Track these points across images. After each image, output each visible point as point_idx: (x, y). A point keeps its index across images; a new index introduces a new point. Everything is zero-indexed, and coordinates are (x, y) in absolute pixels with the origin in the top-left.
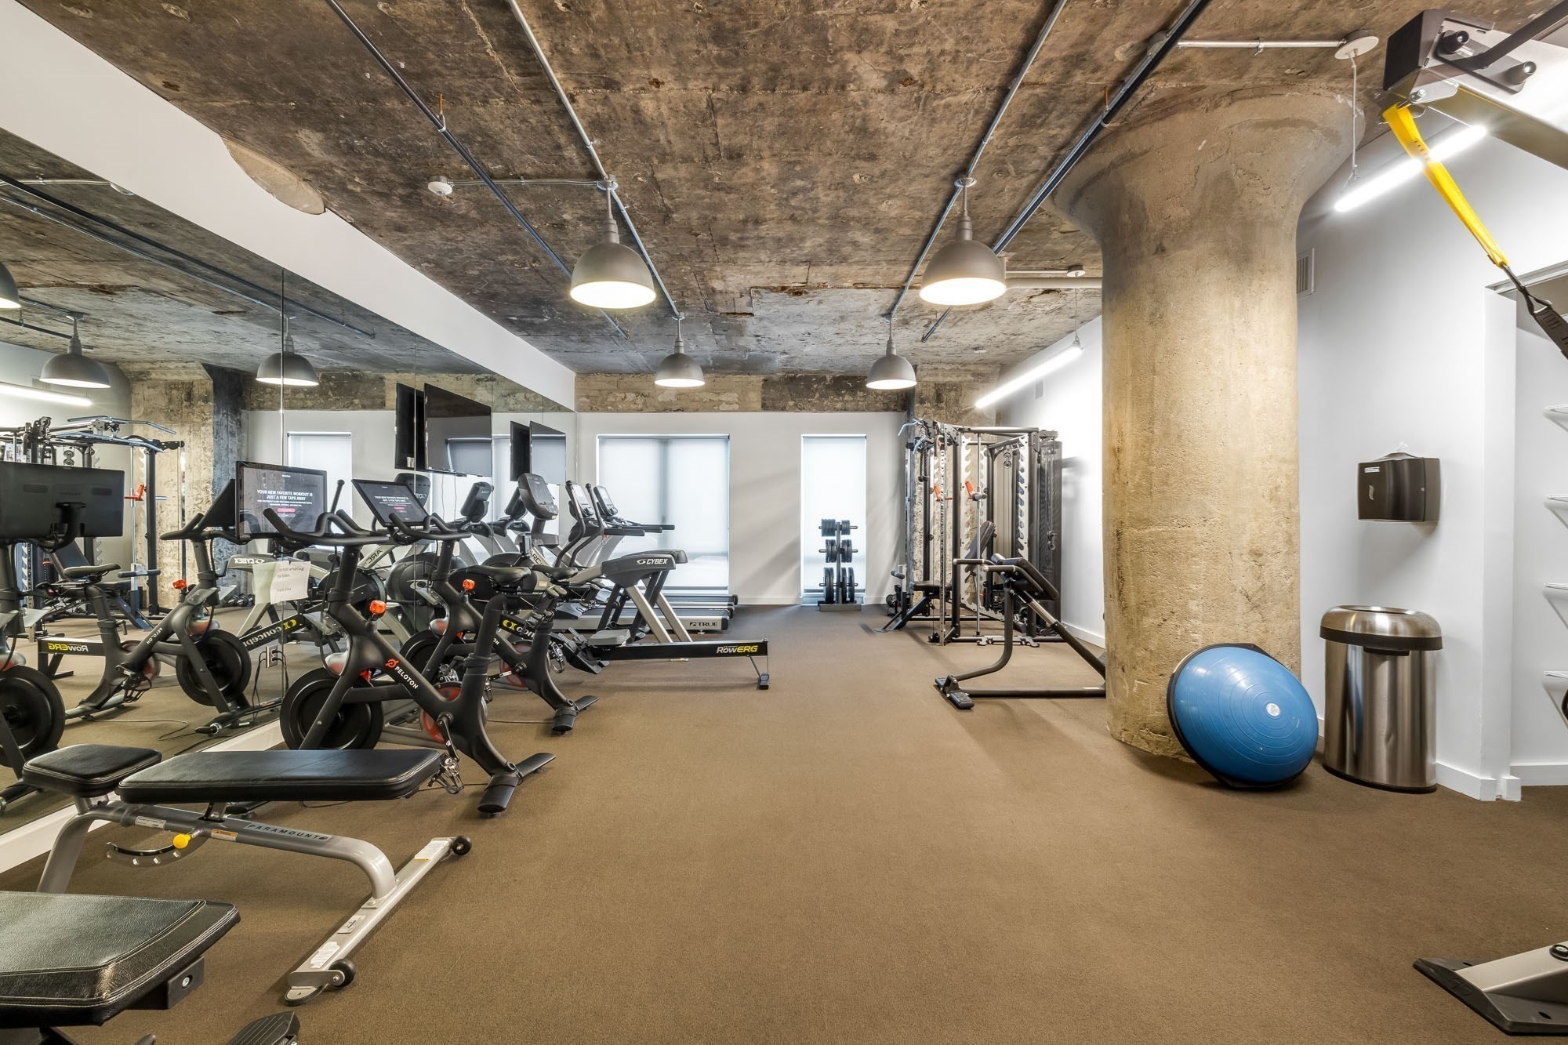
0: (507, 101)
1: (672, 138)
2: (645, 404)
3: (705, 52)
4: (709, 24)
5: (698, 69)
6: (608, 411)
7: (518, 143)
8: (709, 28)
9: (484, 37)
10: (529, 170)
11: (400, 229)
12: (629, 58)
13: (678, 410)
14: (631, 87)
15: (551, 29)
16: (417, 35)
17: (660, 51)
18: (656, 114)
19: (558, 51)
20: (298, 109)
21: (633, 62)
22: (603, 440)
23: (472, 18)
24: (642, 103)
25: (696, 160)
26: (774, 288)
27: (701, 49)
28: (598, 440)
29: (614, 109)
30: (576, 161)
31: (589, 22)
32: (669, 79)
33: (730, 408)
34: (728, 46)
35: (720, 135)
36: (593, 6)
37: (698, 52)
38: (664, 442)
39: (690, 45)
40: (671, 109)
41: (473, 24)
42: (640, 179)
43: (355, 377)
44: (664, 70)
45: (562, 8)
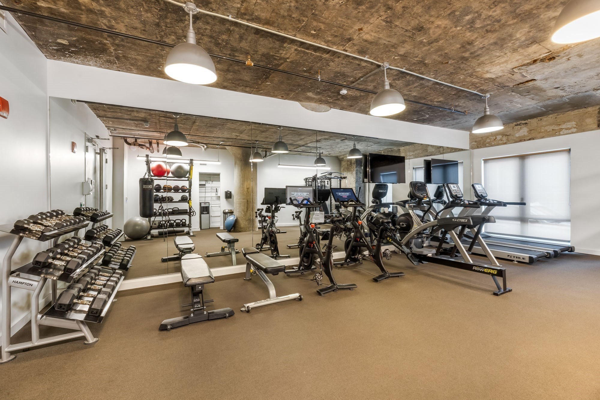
0: (333, 62)
1: (388, 40)
2: (508, 140)
3: (361, 10)
4: (351, 3)
5: (366, 16)
6: (486, 147)
7: (348, 70)
8: (352, 4)
9: (310, 52)
10: (360, 75)
11: (351, 106)
12: (344, 30)
13: (530, 139)
14: (356, 36)
15: (319, 39)
16: (299, 61)
17: (349, 21)
18: (373, 37)
19: (327, 42)
20: (302, 90)
21: (347, 30)
22: (486, 161)
23: (303, 50)
24: (364, 38)
25: (407, 40)
26: (528, 63)
27: (359, 11)
28: (483, 162)
29: (359, 45)
30: (369, 65)
31: (324, 30)
32: (362, 26)
33: (570, 131)
34: (365, 3)
35: (404, 27)
36: (319, 26)
37: (359, 12)
38: (523, 158)
39: (354, 13)
40: (375, 32)
41: (304, 51)
42: (396, 58)
43: (392, 150)
44: (357, 24)
45: (315, 32)
